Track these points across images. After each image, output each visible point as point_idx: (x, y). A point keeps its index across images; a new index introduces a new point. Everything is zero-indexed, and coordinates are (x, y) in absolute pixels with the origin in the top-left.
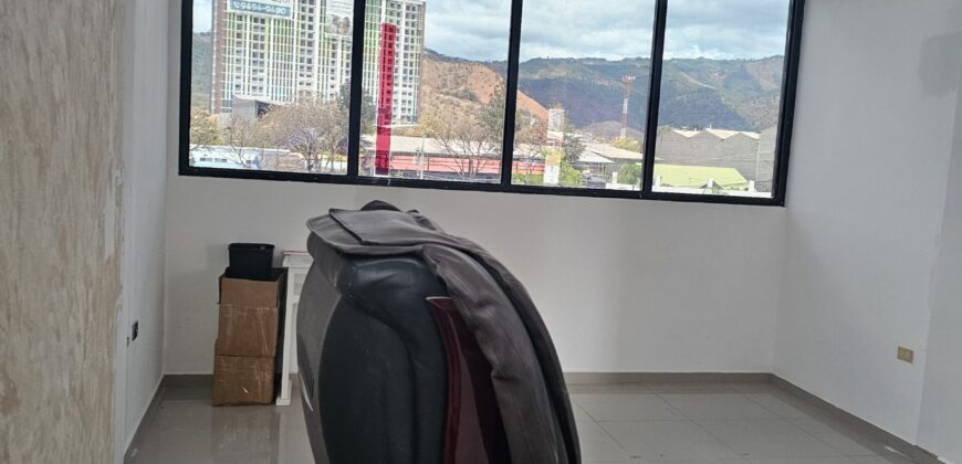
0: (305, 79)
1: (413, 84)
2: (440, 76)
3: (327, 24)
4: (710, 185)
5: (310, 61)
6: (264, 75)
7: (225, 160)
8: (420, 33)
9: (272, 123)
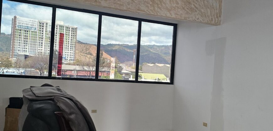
0: (40, 48)
1: (73, 50)
2: (81, 48)
3: (47, 33)
4: (157, 79)
5: (42, 43)
6: (27, 47)
7: (14, 72)
8: (76, 36)
9: (29, 61)
